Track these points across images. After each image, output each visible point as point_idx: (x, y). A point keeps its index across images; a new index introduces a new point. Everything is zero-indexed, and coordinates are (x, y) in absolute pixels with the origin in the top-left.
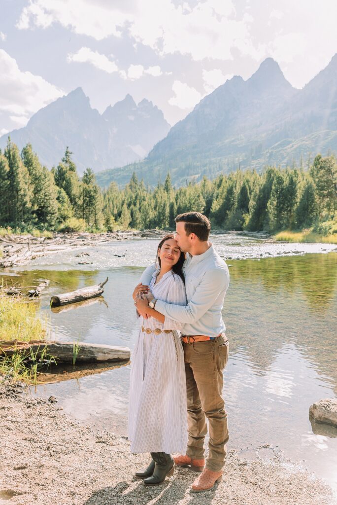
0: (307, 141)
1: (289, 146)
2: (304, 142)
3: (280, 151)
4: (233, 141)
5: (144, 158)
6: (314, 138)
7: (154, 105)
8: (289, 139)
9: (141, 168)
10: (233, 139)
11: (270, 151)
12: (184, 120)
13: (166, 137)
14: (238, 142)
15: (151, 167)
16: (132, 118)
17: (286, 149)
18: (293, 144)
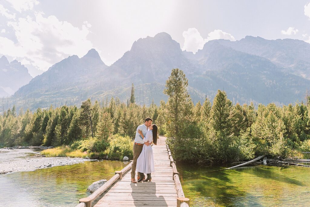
0: (111, 92)
1: (102, 94)
2: (110, 93)
3: (97, 96)
4: (71, 90)
5: (11, 95)
6: (115, 91)
7: (22, 64)
8: (102, 91)
9: (8, 101)
10: (71, 88)
11: (92, 96)
12: (41, 75)
13: (28, 84)
14: (74, 90)
15: (15, 101)
16: (5, 70)
17: (100, 96)
18: (104, 93)
